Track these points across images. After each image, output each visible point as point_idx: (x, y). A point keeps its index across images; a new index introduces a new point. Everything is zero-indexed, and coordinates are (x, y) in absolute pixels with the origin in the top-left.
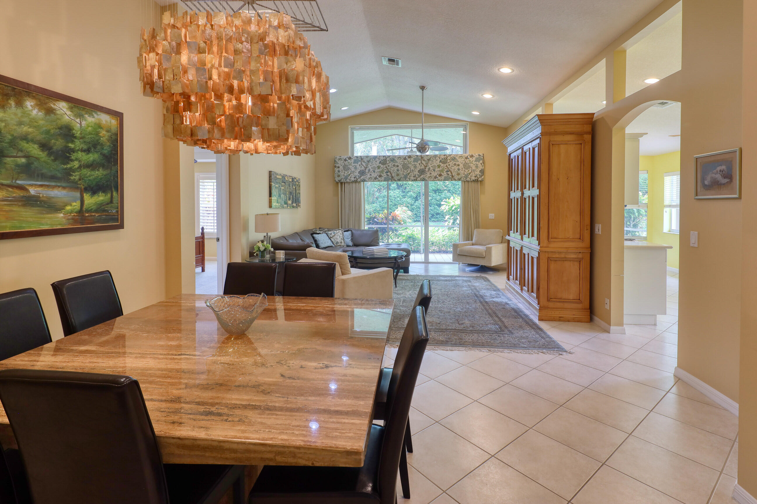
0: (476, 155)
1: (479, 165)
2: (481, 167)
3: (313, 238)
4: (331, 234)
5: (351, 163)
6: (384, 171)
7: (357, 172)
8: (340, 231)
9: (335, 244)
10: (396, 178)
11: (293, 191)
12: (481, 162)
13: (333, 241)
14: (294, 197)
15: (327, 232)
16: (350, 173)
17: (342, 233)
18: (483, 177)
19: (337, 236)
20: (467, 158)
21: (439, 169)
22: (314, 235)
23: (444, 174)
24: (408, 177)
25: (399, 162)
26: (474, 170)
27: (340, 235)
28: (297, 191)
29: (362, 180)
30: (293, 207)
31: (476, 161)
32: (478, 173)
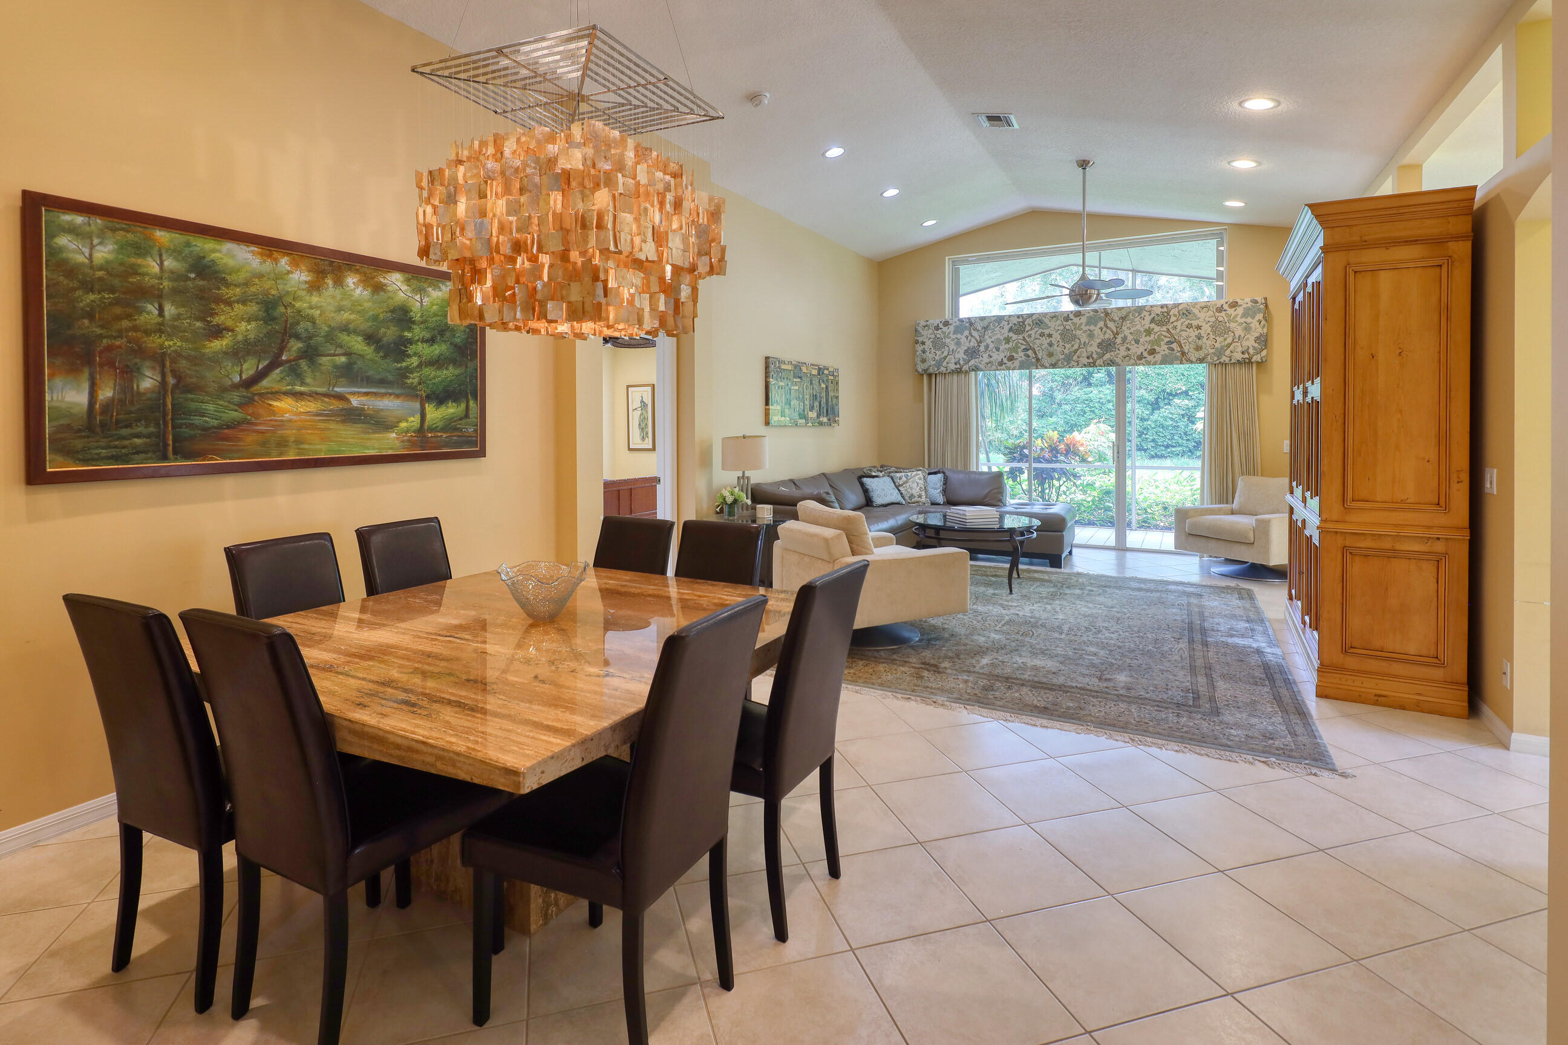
0: (1245, 301)
1: (1254, 324)
2: (1258, 330)
3: (862, 485)
4: (900, 478)
5: (949, 333)
6: (1019, 347)
7: (962, 352)
8: (919, 472)
9: (907, 498)
10: (1046, 361)
11: (820, 393)
12: (1260, 316)
13: (903, 492)
14: (823, 405)
15: (892, 474)
16: (946, 353)
17: (922, 477)
18: (1264, 353)
19: (913, 482)
20: (1220, 309)
21: (1148, 339)
22: (865, 480)
23: (1163, 349)
24: (1075, 358)
25: (1054, 327)
26: (1240, 336)
27: (918, 481)
28: (831, 394)
29: (971, 368)
30: (821, 424)
31: (1245, 315)
32: (1250, 342)
